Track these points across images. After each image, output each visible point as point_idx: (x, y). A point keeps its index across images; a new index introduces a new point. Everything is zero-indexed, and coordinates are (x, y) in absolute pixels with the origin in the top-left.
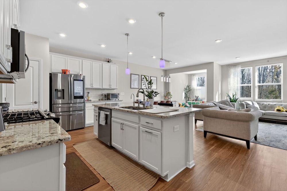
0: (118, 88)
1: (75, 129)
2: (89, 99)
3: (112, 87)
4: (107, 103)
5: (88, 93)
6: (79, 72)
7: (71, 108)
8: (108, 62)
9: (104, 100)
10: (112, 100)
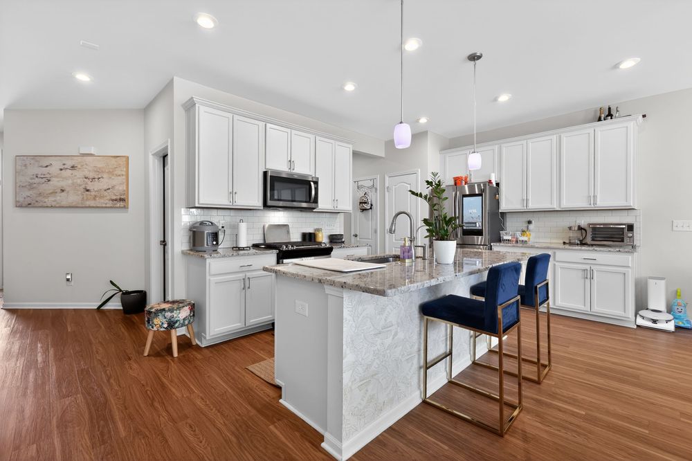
3: (601, 204)
5: (530, 222)
8: (600, 118)
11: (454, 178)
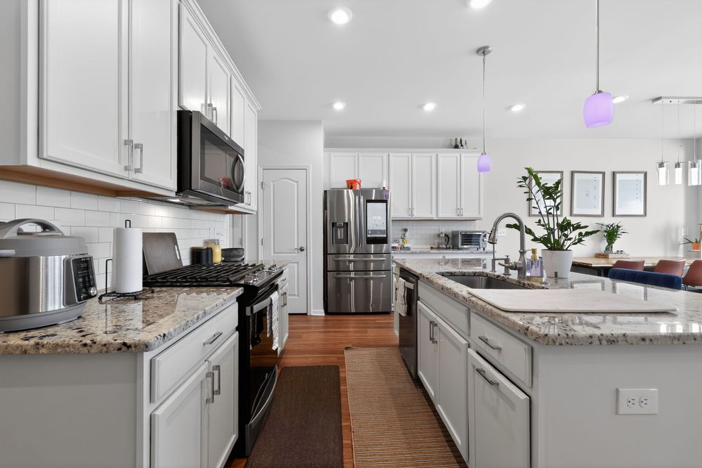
0: (482, 216)
1: (380, 311)
2: (406, 245)
3: (466, 215)
4: (448, 257)
5: (406, 230)
6: (382, 182)
7: (372, 264)
8: (456, 147)
9: (443, 249)
10: (461, 249)
11: (347, 181)
